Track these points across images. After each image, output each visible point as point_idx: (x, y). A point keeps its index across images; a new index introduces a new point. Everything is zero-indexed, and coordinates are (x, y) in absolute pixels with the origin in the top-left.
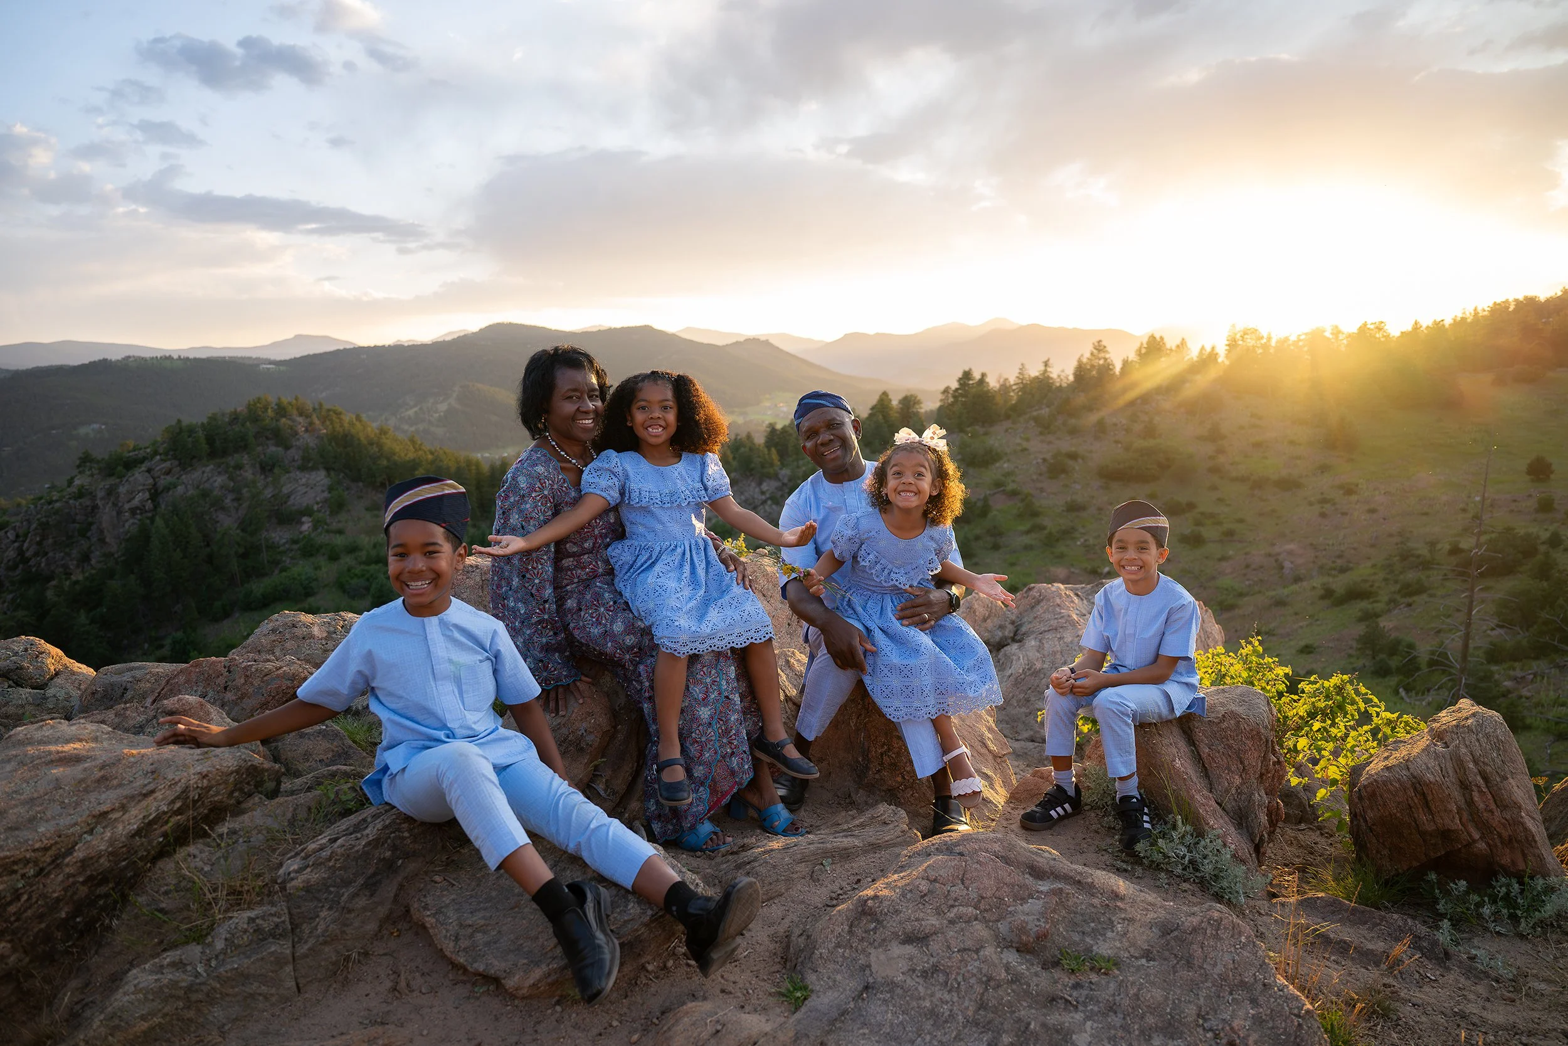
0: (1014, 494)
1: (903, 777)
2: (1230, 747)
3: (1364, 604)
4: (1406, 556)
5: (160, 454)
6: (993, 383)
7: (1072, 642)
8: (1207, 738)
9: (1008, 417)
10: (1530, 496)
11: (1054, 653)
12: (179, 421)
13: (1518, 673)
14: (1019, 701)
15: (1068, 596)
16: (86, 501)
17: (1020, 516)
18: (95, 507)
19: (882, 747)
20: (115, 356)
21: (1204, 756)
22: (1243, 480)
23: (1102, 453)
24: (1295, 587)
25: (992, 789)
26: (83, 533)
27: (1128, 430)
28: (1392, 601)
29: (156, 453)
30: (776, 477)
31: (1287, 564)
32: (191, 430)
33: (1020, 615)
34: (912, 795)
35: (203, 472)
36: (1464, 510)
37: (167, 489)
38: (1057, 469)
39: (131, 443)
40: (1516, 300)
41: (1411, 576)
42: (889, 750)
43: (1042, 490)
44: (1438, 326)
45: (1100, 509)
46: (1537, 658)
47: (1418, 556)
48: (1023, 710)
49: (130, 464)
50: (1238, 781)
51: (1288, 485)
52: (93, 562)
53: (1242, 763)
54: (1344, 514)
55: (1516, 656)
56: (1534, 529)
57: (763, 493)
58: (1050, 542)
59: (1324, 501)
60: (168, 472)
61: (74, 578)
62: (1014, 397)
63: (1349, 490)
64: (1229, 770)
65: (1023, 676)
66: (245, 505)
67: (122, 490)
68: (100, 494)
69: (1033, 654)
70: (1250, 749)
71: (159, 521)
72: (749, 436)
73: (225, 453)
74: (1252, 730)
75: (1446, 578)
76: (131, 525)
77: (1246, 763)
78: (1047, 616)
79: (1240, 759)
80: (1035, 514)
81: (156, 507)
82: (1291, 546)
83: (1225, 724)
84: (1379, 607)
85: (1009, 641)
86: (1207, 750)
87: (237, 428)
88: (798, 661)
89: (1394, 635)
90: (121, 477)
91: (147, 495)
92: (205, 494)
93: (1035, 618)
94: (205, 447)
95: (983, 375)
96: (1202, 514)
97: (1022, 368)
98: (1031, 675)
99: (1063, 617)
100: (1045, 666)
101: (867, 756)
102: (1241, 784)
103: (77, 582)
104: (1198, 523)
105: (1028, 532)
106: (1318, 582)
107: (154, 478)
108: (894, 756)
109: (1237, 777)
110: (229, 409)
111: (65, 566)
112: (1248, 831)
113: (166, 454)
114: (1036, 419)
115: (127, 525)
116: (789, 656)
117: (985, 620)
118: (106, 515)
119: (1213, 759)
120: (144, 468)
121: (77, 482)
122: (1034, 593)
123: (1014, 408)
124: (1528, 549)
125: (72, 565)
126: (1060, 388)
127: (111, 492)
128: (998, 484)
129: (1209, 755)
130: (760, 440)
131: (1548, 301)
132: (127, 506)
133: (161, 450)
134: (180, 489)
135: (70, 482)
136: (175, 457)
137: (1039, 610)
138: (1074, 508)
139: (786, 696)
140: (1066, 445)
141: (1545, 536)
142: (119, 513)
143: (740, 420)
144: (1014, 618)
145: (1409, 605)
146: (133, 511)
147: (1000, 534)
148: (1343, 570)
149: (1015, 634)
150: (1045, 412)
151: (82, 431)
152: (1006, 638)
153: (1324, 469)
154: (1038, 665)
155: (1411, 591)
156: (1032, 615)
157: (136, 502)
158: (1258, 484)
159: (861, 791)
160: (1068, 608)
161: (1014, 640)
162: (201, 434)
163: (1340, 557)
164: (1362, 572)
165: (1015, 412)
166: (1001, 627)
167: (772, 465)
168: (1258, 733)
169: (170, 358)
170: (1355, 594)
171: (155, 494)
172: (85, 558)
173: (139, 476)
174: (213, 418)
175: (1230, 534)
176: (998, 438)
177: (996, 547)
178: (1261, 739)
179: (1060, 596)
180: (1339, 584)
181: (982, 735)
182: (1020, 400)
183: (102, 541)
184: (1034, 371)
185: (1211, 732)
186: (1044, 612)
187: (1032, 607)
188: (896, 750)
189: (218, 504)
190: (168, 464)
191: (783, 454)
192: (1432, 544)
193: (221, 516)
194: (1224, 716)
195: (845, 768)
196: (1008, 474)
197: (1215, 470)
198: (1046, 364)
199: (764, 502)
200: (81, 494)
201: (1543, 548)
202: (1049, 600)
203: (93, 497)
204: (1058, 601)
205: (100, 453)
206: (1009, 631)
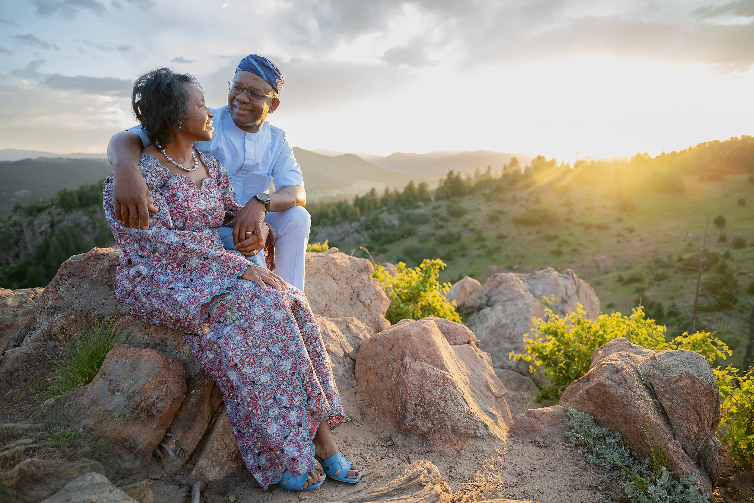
0: (472, 230)
1: (433, 424)
2: (688, 401)
3: (638, 285)
4: (657, 262)
5: (55, 205)
6: (463, 177)
7: (523, 307)
8: (667, 393)
9: (470, 193)
10: (715, 234)
11: (513, 314)
12: (65, 189)
13: (710, 318)
14: (493, 343)
15: (517, 280)
16: (18, 228)
17: (476, 241)
18: (22, 231)
19: (417, 398)
20: (34, 157)
21: (667, 408)
22: (581, 225)
23: (515, 211)
24: (605, 276)
25: (497, 425)
26: (16, 243)
27: (527, 201)
28: (651, 284)
29: (53, 204)
30: (358, 220)
31: (602, 266)
32: (70, 194)
33: (490, 291)
34: (440, 438)
35: (77, 215)
36: (685, 241)
37: (59, 222)
38: (493, 219)
39: (41, 200)
40: (710, 142)
41: (659, 271)
42: (422, 402)
43: (486, 228)
44: (674, 153)
45: (513, 238)
46: (718, 311)
47: (663, 262)
48: (496, 348)
49: (40, 210)
50: (695, 429)
51: (602, 227)
52: (21, 258)
53: (698, 415)
54: (629, 242)
55: (708, 310)
56: (717, 250)
57: (352, 228)
58: (490, 253)
59: (619, 235)
60: (59, 214)
61: (11, 266)
62: (473, 183)
63: (631, 231)
64: (689, 420)
65: (495, 328)
66: (98, 231)
67: (36, 222)
68: (25, 224)
69: (501, 315)
70: (705, 404)
71: (54, 238)
72: (346, 201)
73: (87, 205)
74: (705, 389)
75: (676, 272)
76: (40, 240)
77: (702, 415)
78: (506, 292)
79: (697, 411)
80: (483, 240)
81: (53, 231)
82: (604, 257)
83: (681, 384)
84: (645, 286)
85: (485, 306)
86: (669, 403)
87: (94, 193)
88: (356, 326)
89: (652, 299)
90: (35, 216)
91: (48, 225)
92: (77, 225)
93: (499, 293)
94: (77, 201)
95: (459, 173)
96: (562, 241)
97: (477, 171)
98: (500, 327)
99: (515, 293)
100: (508, 322)
101: (405, 406)
102: (698, 432)
103: (12, 268)
104: (560, 245)
105: (479, 249)
106: (616, 274)
107: (52, 217)
108: (425, 406)
109: (695, 426)
110: (90, 184)
111: (7, 260)
112: (706, 471)
113: (58, 204)
114: (484, 195)
115: (38, 240)
116: (349, 322)
117: (471, 293)
118: (27, 235)
119: (674, 410)
120: (47, 211)
121: (14, 218)
122: (498, 278)
123: (473, 189)
124: (714, 258)
125: (10, 259)
126: (495, 180)
127: (30, 224)
128: (465, 225)
129: (671, 408)
130: (351, 202)
131: (725, 143)
132: (38, 231)
133: (56, 203)
134: (65, 223)
135: (10, 218)
136: (63, 207)
137: (501, 288)
138: (501, 237)
139: (345, 353)
140: (497, 207)
141: (722, 253)
142: (34, 234)
143: (342, 193)
144: (487, 292)
145: (659, 285)
146: (41, 233)
147: (466, 249)
148: (628, 268)
149: (488, 301)
150: (488, 191)
151: (18, 193)
152: (482, 304)
153: (619, 220)
154: (504, 321)
155: (660, 278)
156: (497, 292)
157: (43, 228)
158: (588, 227)
159: (399, 435)
160: (518, 287)
161: (487, 305)
162: (76, 196)
163: (626, 262)
164: (637, 269)
165: (473, 191)
166: (480, 298)
167: (356, 214)
168: (711, 391)
169: (61, 159)
170: (633, 280)
171: (52, 225)
172: (17, 256)
173: (44, 216)
174: (82, 188)
175: (575, 251)
176: (466, 203)
177: (464, 256)
178: (713, 396)
179: (513, 280)
180: (626, 275)
181: (486, 382)
182: (476, 185)
183: (26, 247)
184: (483, 171)
185: (671, 389)
186: (504, 289)
187: (497, 287)
188: (427, 402)
189: (84, 230)
190: (59, 210)
191: (362, 209)
192: (670, 257)
193: (85, 236)
194: (680, 376)
195: (387, 414)
196: (470, 221)
197: (568, 220)
198: (489, 168)
199: (352, 233)
200: (15, 224)
201: (721, 259)
202: (506, 282)
203: (21, 226)
204: (512, 283)
205: (25, 205)
206: (484, 301)
